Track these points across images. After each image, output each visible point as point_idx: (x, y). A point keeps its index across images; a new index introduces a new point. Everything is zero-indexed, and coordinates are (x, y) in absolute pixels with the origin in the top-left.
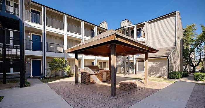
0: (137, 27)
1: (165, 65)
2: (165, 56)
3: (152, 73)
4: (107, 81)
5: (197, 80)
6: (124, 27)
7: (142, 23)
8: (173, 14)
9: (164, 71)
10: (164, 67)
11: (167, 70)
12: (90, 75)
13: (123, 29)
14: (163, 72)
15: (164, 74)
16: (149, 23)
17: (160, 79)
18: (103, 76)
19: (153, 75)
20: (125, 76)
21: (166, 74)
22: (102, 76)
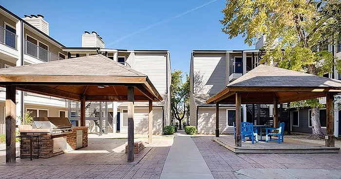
0: (119, 54)
1: (160, 118)
2: (160, 105)
3: (144, 130)
4: (83, 147)
5: (189, 134)
6: (99, 49)
7: (127, 51)
8: (164, 53)
9: (159, 125)
10: (159, 120)
11: (162, 124)
12: (52, 137)
13: (97, 51)
14: (158, 127)
15: (159, 129)
16: (135, 53)
17: (154, 136)
18: (77, 138)
19: (145, 131)
20: (101, 137)
21: (162, 129)
22: (75, 138)
